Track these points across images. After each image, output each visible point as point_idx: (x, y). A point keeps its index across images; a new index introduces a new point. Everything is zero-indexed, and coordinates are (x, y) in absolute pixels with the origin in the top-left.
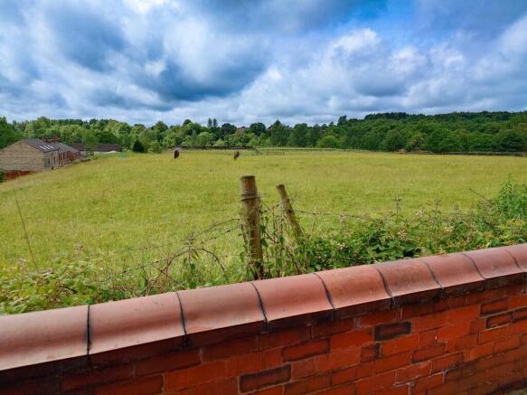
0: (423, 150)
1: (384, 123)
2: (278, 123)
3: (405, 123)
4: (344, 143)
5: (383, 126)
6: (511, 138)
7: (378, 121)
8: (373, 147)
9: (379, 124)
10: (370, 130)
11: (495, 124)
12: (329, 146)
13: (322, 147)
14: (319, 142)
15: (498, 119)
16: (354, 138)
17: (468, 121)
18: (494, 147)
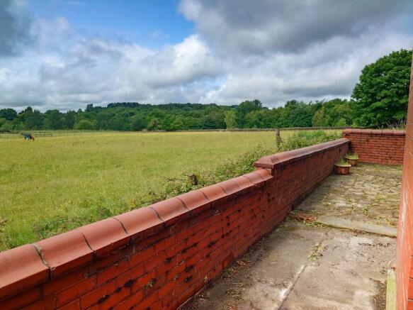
0: (160, 129)
1: (124, 110)
2: (29, 109)
3: (139, 110)
4: (96, 126)
5: (124, 112)
6: (209, 120)
7: (119, 108)
8: (119, 128)
9: (120, 111)
10: (114, 115)
11: (197, 112)
12: (85, 129)
13: (80, 129)
14: (76, 126)
15: (197, 109)
16: (103, 121)
17: (180, 109)
18: (201, 127)
